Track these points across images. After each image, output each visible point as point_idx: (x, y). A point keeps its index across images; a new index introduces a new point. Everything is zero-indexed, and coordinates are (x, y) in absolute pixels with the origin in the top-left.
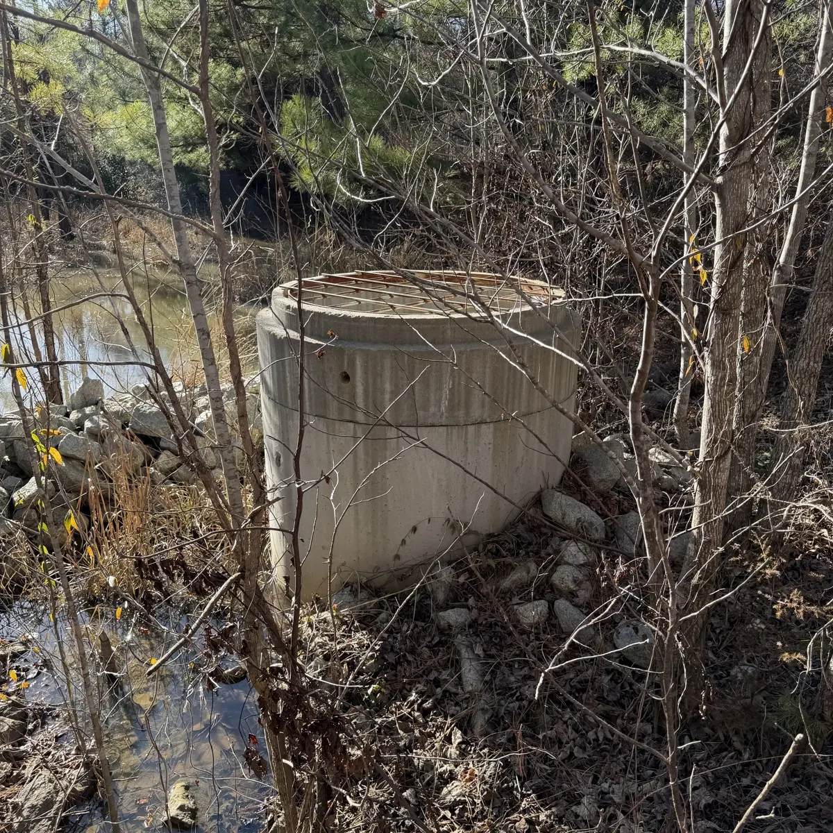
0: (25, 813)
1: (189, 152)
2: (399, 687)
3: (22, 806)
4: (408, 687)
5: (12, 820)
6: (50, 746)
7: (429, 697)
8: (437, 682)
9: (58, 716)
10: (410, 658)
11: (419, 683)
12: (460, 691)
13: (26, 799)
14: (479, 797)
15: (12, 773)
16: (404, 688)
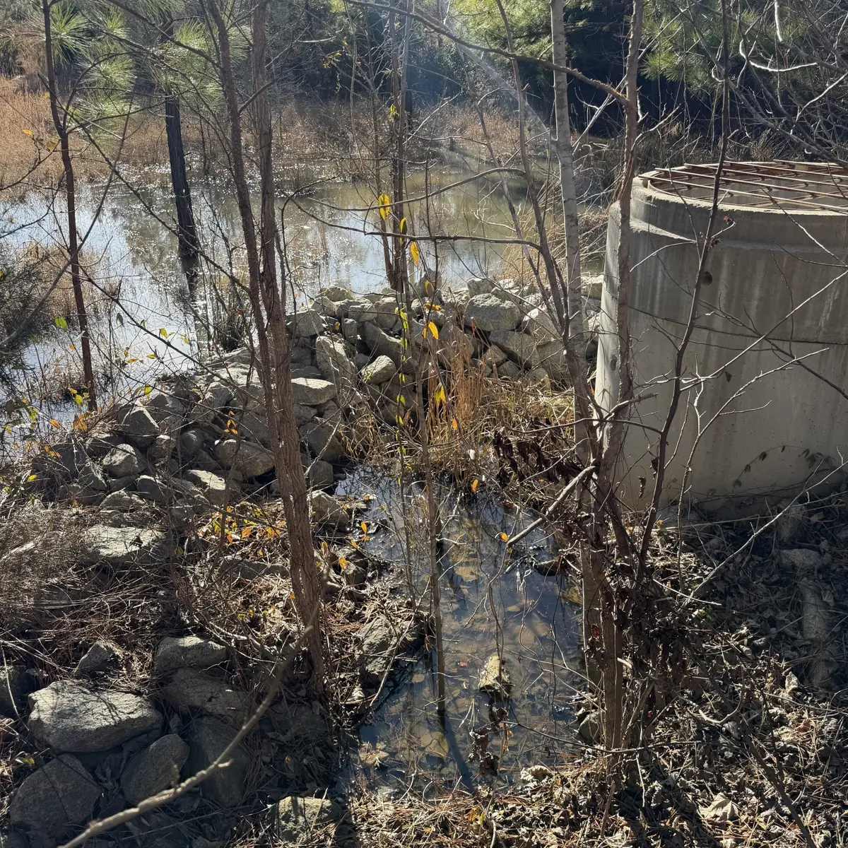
0: (365, 648)
1: (532, 43)
2: (727, 617)
3: (363, 641)
4: (738, 620)
5: (354, 651)
6: (385, 595)
7: (762, 635)
8: (773, 622)
9: (392, 571)
10: (742, 590)
11: (751, 618)
12: (799, 636)
13: (366, 637)
14: (813, 751)
15: (355, 611)
16: (733, 619)
